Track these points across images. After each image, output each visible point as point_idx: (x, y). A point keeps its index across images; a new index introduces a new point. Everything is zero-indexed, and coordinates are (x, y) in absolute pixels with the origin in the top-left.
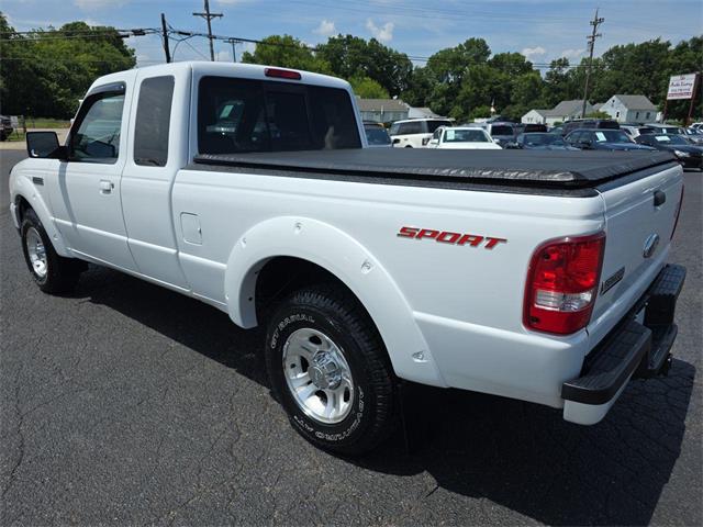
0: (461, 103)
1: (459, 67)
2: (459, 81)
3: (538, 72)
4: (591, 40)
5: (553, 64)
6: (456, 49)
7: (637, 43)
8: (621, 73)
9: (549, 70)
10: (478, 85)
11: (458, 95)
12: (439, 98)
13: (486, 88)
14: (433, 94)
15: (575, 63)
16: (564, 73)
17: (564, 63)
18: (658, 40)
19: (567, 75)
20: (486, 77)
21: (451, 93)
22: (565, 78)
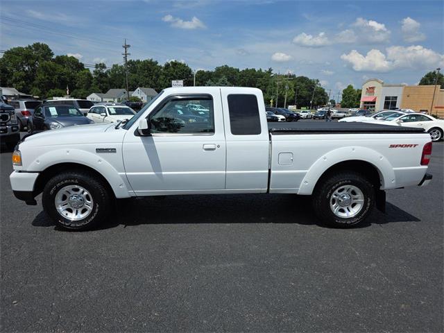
0: (38, 86)
1: (32, 61)
2: (34, 71)
3: (88, 69)
4: (124, 56)
5: (97, 66)
6: (26, 48)
7: (142, 59)
8: (137, 75)
9: (94, 69)
10: (49, 75)
11: (34, 80)
12: (19, 81)
13: (56, 77)
14: (14, 78)
15: (109, 66)
16: (104, 72)
17: (103, 66)
18: (151, 60)
19: (106, 74)
20: (54, 70)
21: (29, 78)
22: (105, 75)
